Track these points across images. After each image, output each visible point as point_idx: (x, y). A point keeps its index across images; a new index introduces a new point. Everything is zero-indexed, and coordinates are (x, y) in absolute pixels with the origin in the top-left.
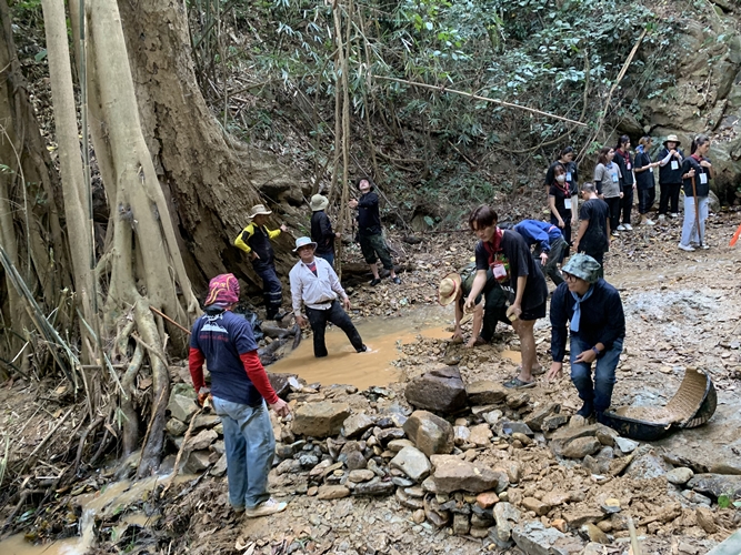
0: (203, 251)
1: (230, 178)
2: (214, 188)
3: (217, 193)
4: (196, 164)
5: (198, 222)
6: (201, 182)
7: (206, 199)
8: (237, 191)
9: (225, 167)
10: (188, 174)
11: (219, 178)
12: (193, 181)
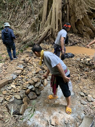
0: (72, 21)
1: (80, 6)
2: (76, 8)
3: (76, 9)
4: (74, 1)
5: (72, 15)
6: (74, 6)
7: (74, 10)
8: (81, 10)
9: (80, 3)
10: (72, 4)
11: (78, 6)
12: (73, 6)
